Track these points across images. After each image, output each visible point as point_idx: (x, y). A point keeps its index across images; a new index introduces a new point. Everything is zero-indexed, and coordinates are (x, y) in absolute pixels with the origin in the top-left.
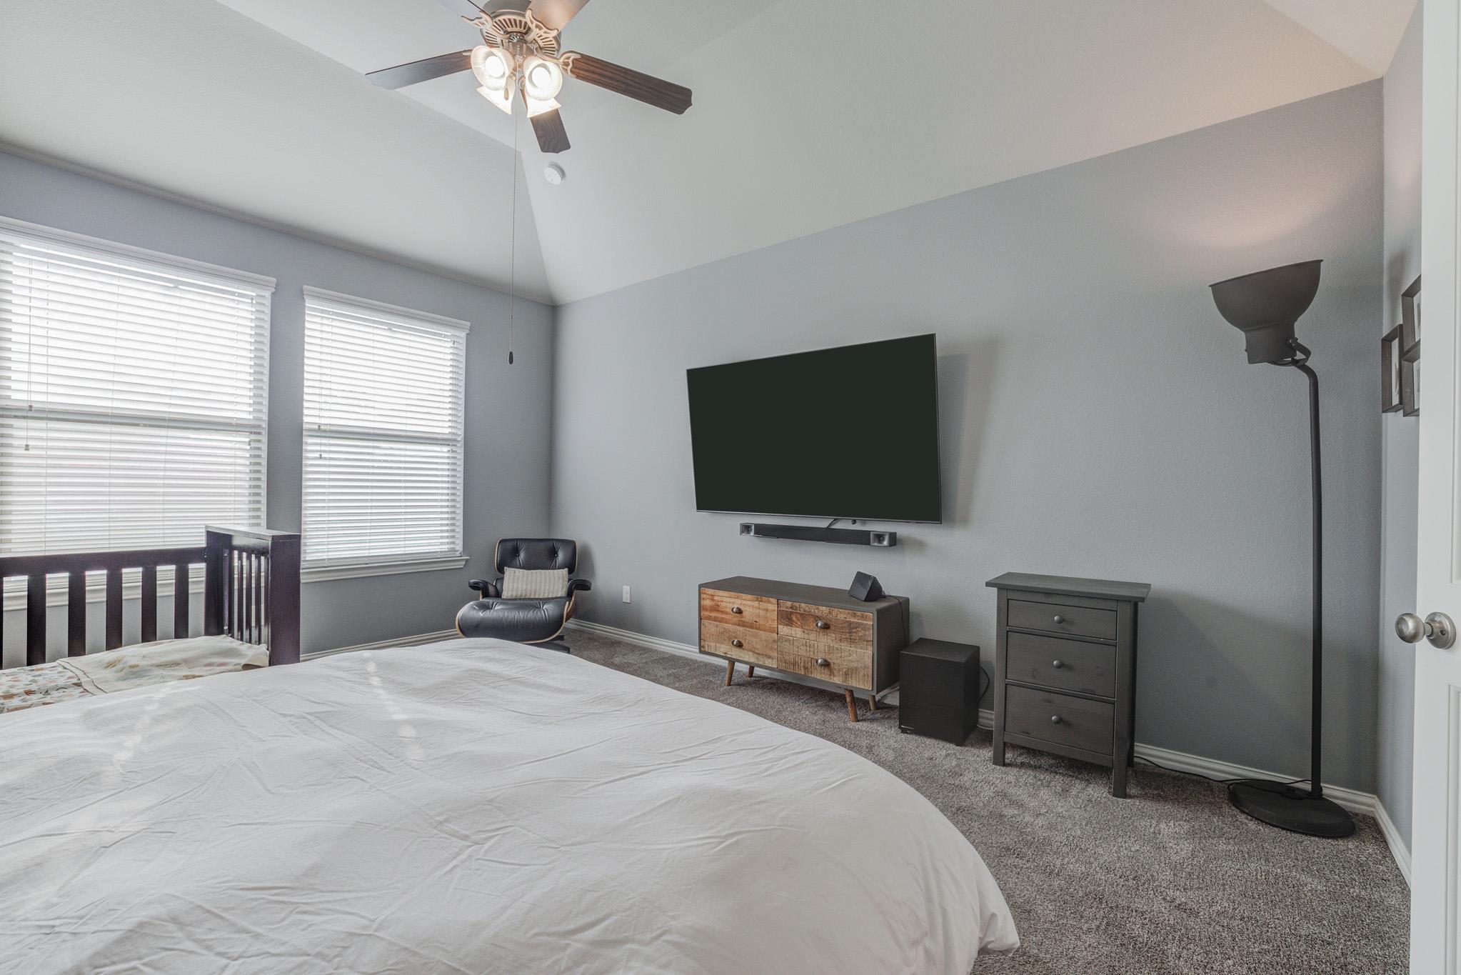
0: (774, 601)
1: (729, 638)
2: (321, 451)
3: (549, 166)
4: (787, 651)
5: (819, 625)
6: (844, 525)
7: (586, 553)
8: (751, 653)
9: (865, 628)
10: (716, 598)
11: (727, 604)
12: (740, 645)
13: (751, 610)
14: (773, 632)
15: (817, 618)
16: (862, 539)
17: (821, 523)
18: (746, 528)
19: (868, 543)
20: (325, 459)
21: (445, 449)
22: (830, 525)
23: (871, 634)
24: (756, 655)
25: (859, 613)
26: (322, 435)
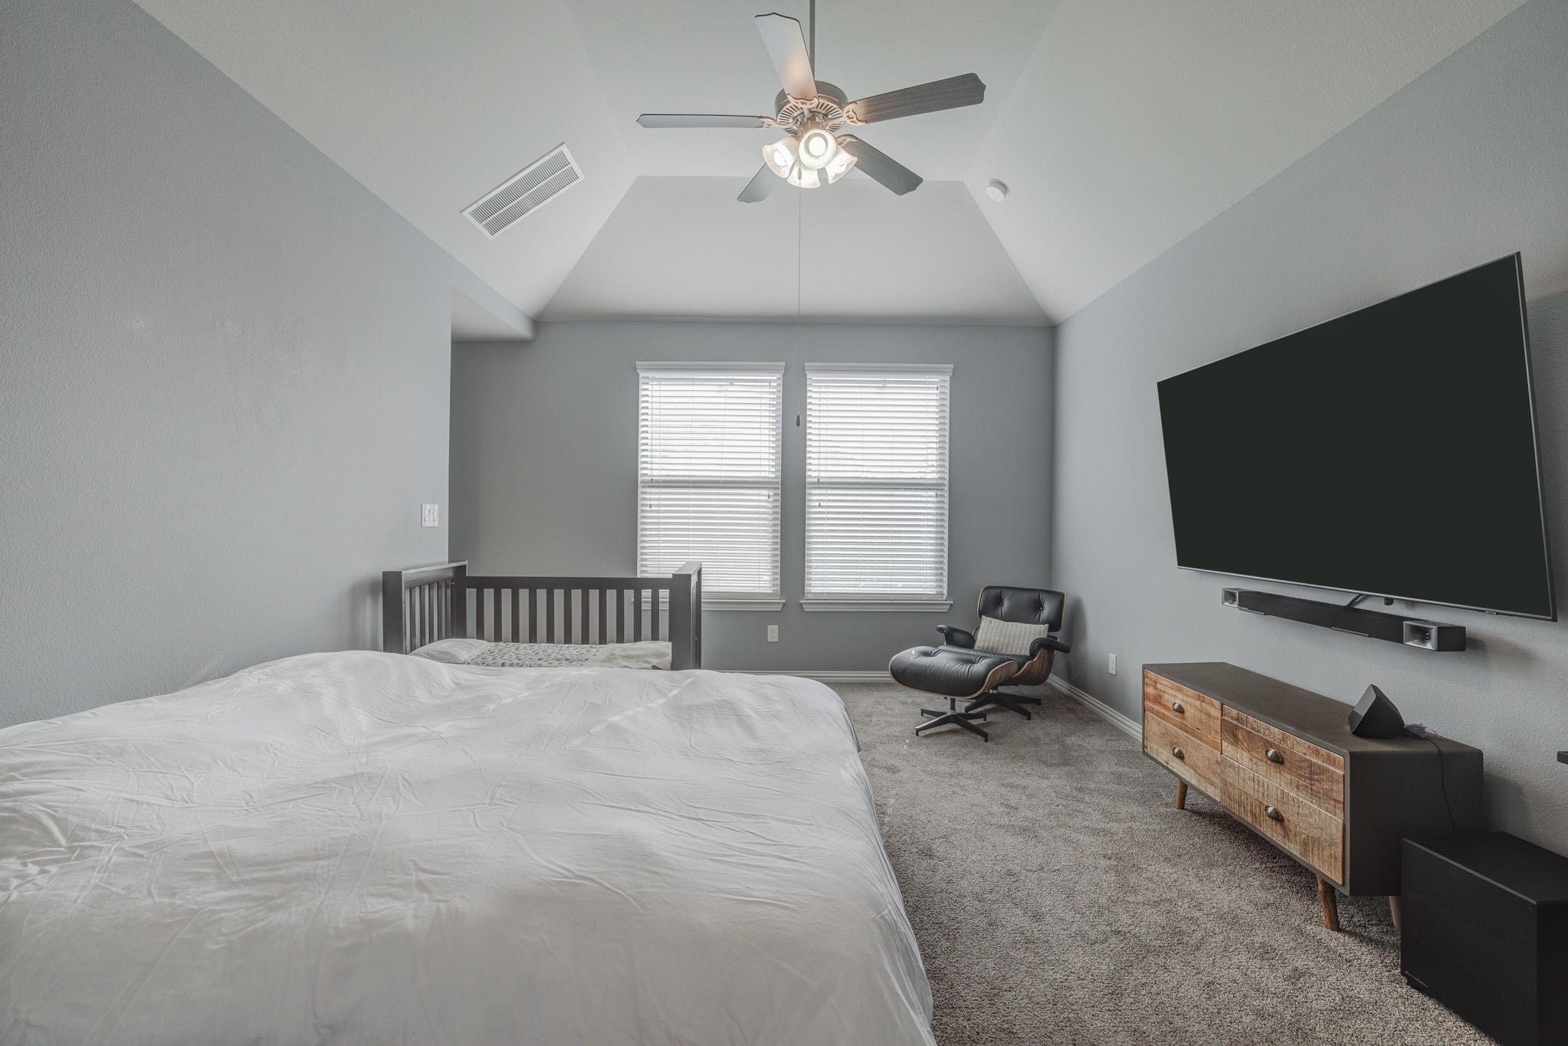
0: (1217, 704)
1: (1172, 745)
2: (820, 500)
3: (990, 185)
4: (1231, 781)
5: (1270, 753)
6: (1375, 604)
7: (1077, 610)
8: (1192, 772)
9: (1331, 778)
10: (1159, 686)
11: (1170, 697)
12: (1180, 756)
13: (1192, 711)
14: (1217, 749)
15: (1268, 744)
16: (1389, 630)
17: (1339, 598)
18: (1229, 596)
19: (1399, 639)
20: (824, 507)
21: (933, 493)
22: (1352, 602)
23: (1340, 790)
24: (1197, 775)
25: (1324, 751)
26: (822, 486)
